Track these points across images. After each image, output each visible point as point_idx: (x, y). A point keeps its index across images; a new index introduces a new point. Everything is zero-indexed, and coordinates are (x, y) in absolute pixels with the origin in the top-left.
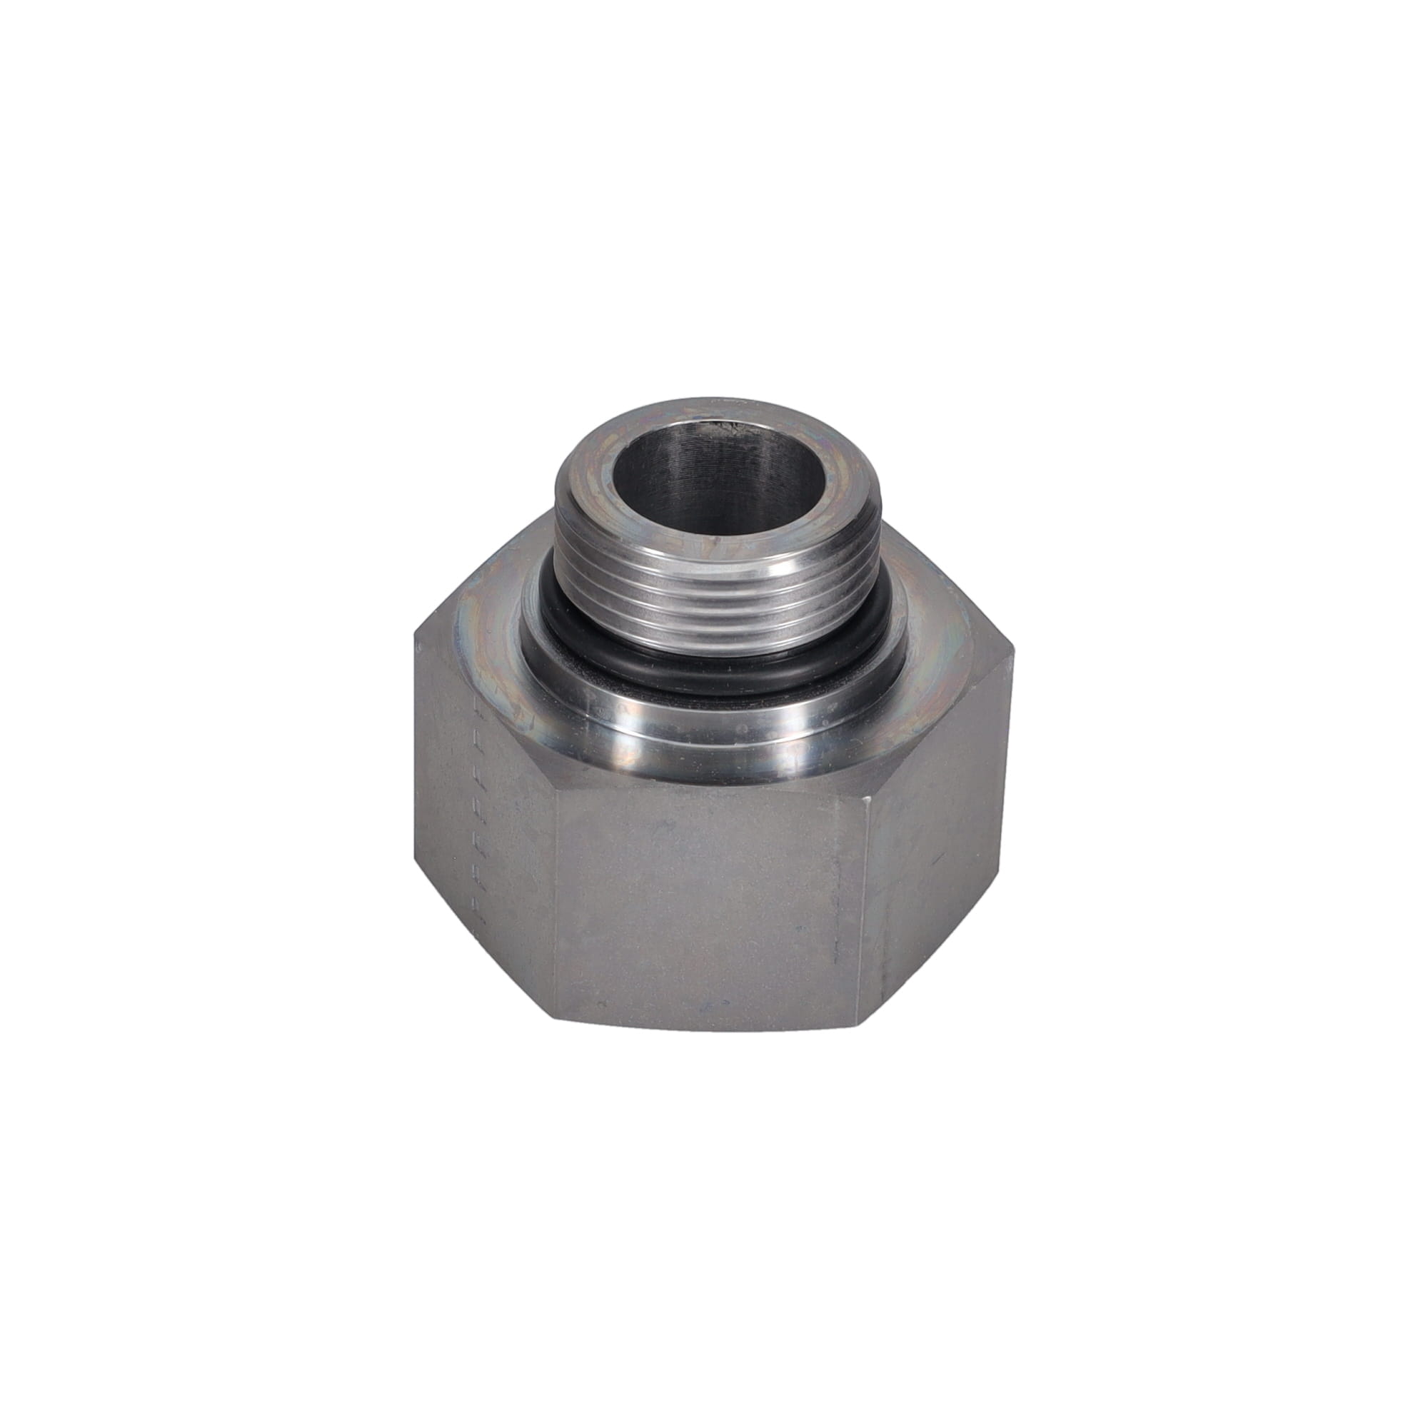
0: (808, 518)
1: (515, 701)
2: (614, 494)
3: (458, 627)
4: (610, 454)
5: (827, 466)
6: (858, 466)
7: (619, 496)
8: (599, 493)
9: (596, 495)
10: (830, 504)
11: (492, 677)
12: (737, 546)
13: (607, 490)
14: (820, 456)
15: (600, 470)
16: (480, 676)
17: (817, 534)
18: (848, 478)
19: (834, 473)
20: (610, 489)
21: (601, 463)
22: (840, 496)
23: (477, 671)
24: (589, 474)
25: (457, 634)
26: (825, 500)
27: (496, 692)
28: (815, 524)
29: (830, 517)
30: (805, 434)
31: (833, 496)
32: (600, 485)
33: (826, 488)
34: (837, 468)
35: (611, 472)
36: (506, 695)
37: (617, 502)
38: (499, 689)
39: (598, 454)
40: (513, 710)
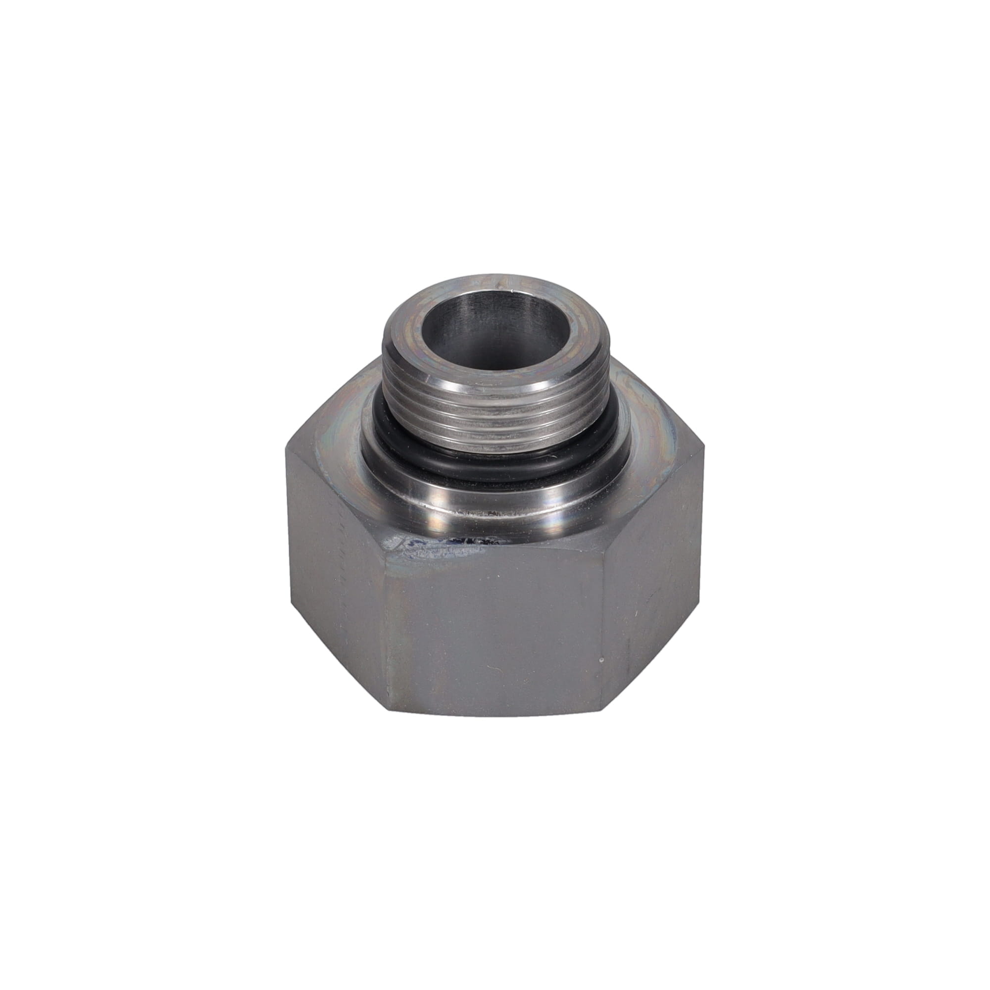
0: (435, 302)
1: (629, 390)
2: (569, 315)
3: (674, 439)
4: (573, 343)
5: (421, 339)
6: (398, 339)
7: (566, 314)
8: (579, 316)
9: (581, 315)
10: (420, 312)
11: (647, 405)
12: (484, 283)
13: (574, 318)
14: (424, 345)
15: (579, 332)
16: (655, 406)
17: (430, 292)
18: (406, 331)
19: (415, 334)
20: (571, 318)
21: (579, 336)
22: (412, 318)
23: (657, 409)
24: (587, 328)
25: (674, 434)
26: (423, 314)
27: (643, 396)
28: (431, 298)
29: (420, 303)
30: (435, 361)
31: (417, 318)
32: (579, 323)
33: (422, 323)
34: (413, 336)
35: (571, 331)
36: (636, 394)
37: (566, 310)
38: (642, 398)
39: (581, 344)
40: (631, 384)
